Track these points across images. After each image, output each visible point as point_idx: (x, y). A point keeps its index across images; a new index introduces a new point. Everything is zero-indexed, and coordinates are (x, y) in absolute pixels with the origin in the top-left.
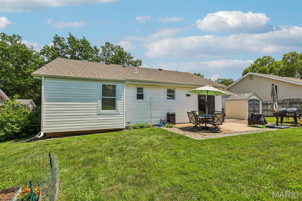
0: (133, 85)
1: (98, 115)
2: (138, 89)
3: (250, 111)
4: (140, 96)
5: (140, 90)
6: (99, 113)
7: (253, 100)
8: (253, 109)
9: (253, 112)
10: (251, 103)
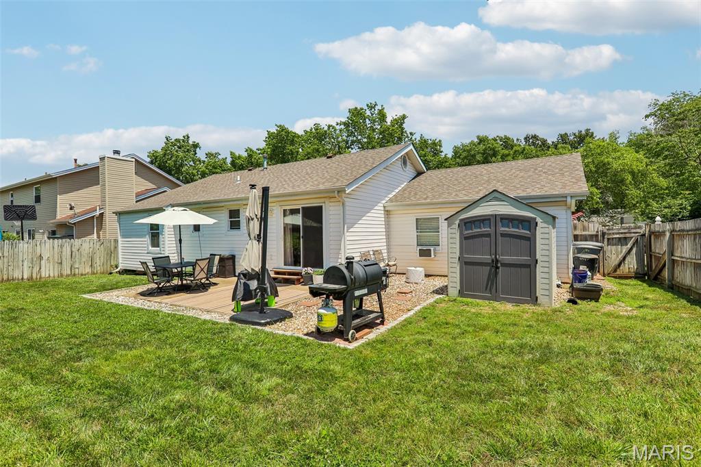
1: (147, 253)
7: (489, 219)
8: (487, 258)
9: (489, 268)
10: (475, 230)
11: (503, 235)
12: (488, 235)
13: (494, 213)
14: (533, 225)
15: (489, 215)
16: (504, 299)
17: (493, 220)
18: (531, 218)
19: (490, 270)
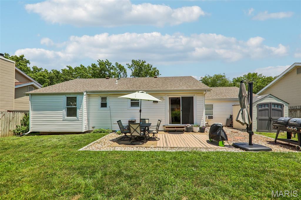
0: (98, 96)
1: (63, 120)
2: (102, 98)
3: (260, 120)
4: (104, 105)
5: (104, 99)
6: (64, 119)
7: (268, 104)
8: (267, 118)
9: (267, 121)
10: (263, 108)
11: (273, 110)
12: (268, 110)
13: (270, 102)
14: (283, 106)
15: (269, 103)
16: (273, 131)
17: (269, 104)
18: (282, 104)
19: (268, 122)
